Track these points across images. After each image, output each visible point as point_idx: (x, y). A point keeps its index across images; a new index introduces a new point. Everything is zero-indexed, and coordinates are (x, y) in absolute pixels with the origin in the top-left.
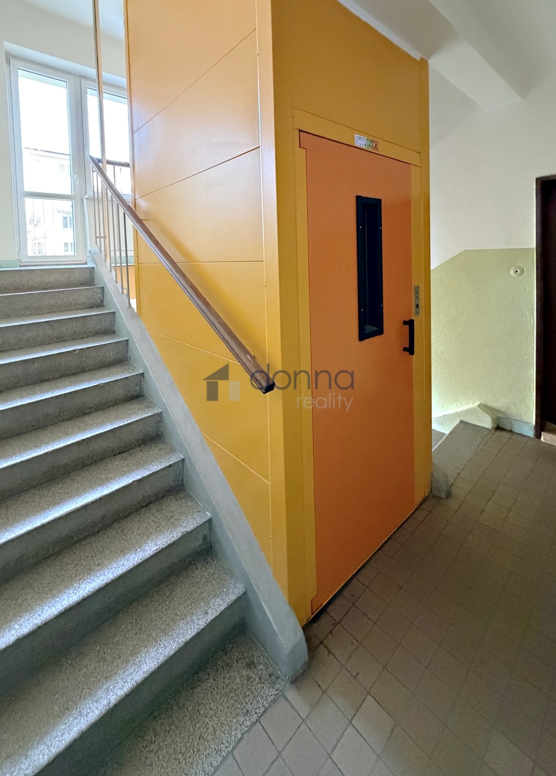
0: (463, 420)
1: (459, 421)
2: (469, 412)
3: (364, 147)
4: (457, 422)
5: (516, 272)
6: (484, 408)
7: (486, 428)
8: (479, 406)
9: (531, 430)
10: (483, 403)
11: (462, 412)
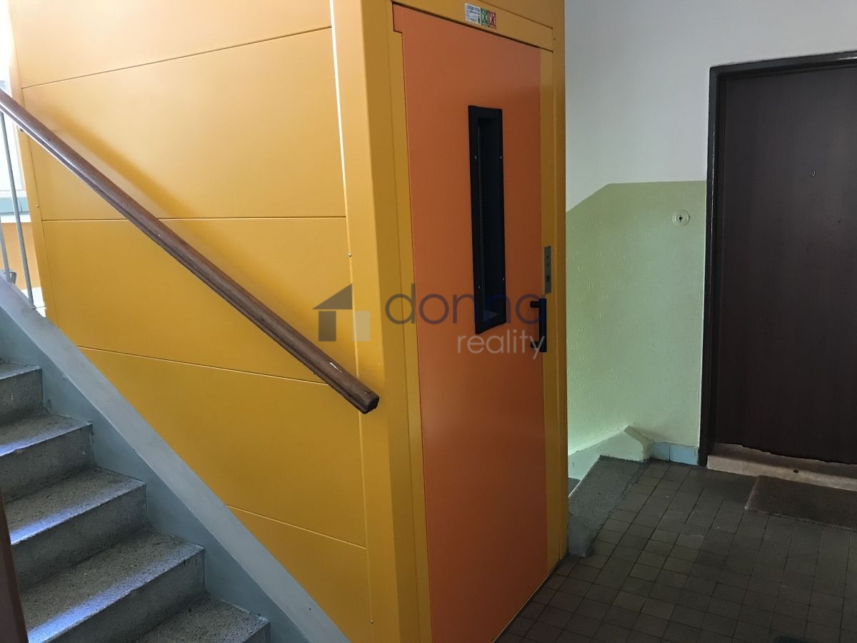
0: (603, 455)
1: (598, 457)
2: (612, 441)
3: (476, 23)
4: (596, 459)
5: (681, 218)
6: (633, 432)
7: (635, 462)
8: (626, 431)
9: (695, 455)
10: (631, 425)
11: (603, 443)
